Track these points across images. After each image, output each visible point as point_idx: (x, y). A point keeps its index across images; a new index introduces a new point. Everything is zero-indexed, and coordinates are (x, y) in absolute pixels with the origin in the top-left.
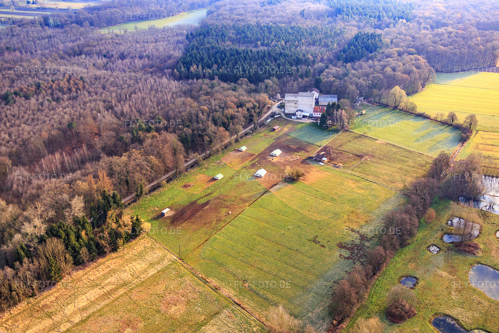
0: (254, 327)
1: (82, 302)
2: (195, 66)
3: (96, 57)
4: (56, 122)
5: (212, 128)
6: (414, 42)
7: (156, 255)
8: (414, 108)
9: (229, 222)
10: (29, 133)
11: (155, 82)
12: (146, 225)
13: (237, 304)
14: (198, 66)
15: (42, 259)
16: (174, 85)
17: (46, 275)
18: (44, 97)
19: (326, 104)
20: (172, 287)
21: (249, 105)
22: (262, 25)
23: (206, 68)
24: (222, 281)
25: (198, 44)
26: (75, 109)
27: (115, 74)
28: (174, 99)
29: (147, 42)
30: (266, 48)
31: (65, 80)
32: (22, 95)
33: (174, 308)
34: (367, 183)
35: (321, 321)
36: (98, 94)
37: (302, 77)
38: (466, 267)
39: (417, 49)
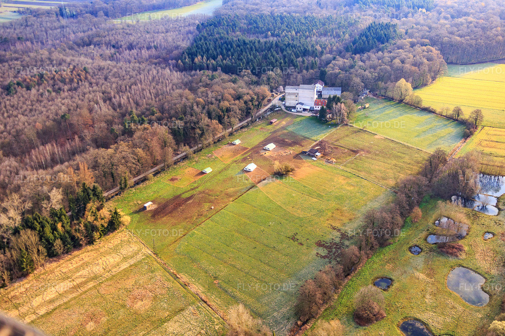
0: (217, 325)
1: (50, 294)
2: (200, 57)
3: (104, 47)
4: (52, 113)
5: (206, 120)
6: (429, 32)
7: (131, 249)
8: (419, 102)
9: (210, 217)
10: (24, 124)
11: (158, 73)
12: (126, 219)
13: (204, 301)
14: (202, 57)
15: (16, 250)
16: (177, 76)
17: (19, 266)
18: (45, 88)
19: (328, 97)
20: (141, 282)
21: (246, 98)
22: (276, 14)
23: (211, 59)
24: (192, 277)
25: (207, 34)
26: (73, 100)
27: (120, 65)
28: (173, 90)
29: (158, 33)
30: (275, 38)
31: (69, 70)
32: (24, 85)
33: (140, 303)
34: (357, 180)
35: (286, 321)
36: (99, 85)
37: (307, 69)
38: (446, 270)
39: (431, 39)
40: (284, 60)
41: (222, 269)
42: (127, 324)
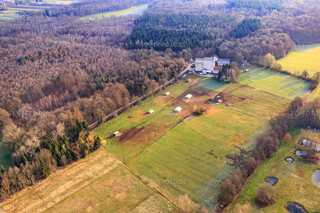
0: (169, 208)
1: (62, 189)
2: (139, 41)
3: (77, 35)
4: (50, 76)
5: (147, 80)
6: (282, 24)
7: (109, 161)
8: (280, 67)
9: (156, 141)
10: (33, 83)
11: (113, 51)
12: (104, 142)
13: (159, 193)
14: (140, 40)
15: (38, 162)
16: (125, 53)
17: (40, 172)
18: (43, 60)
19: (222, 65)
20: (118, 181)
21: (172, 66)
23: (146, 42)
24: (150, 178)
25: (141, 26)
26: (62, 68)
27: (88, 46)
28: (124, 61)
29: (109, 26)
30: (184, 29)
31: (57, 49)
32: (29, 59)
33: (119, 195)
34: (247, 116)
35: (213, 205)
36: (77, 59)
37: (207, 47)
38: (310, 172)
39: (283, 29)
40: (192, 42)
41: (168, 172)
42: (112, 208)
